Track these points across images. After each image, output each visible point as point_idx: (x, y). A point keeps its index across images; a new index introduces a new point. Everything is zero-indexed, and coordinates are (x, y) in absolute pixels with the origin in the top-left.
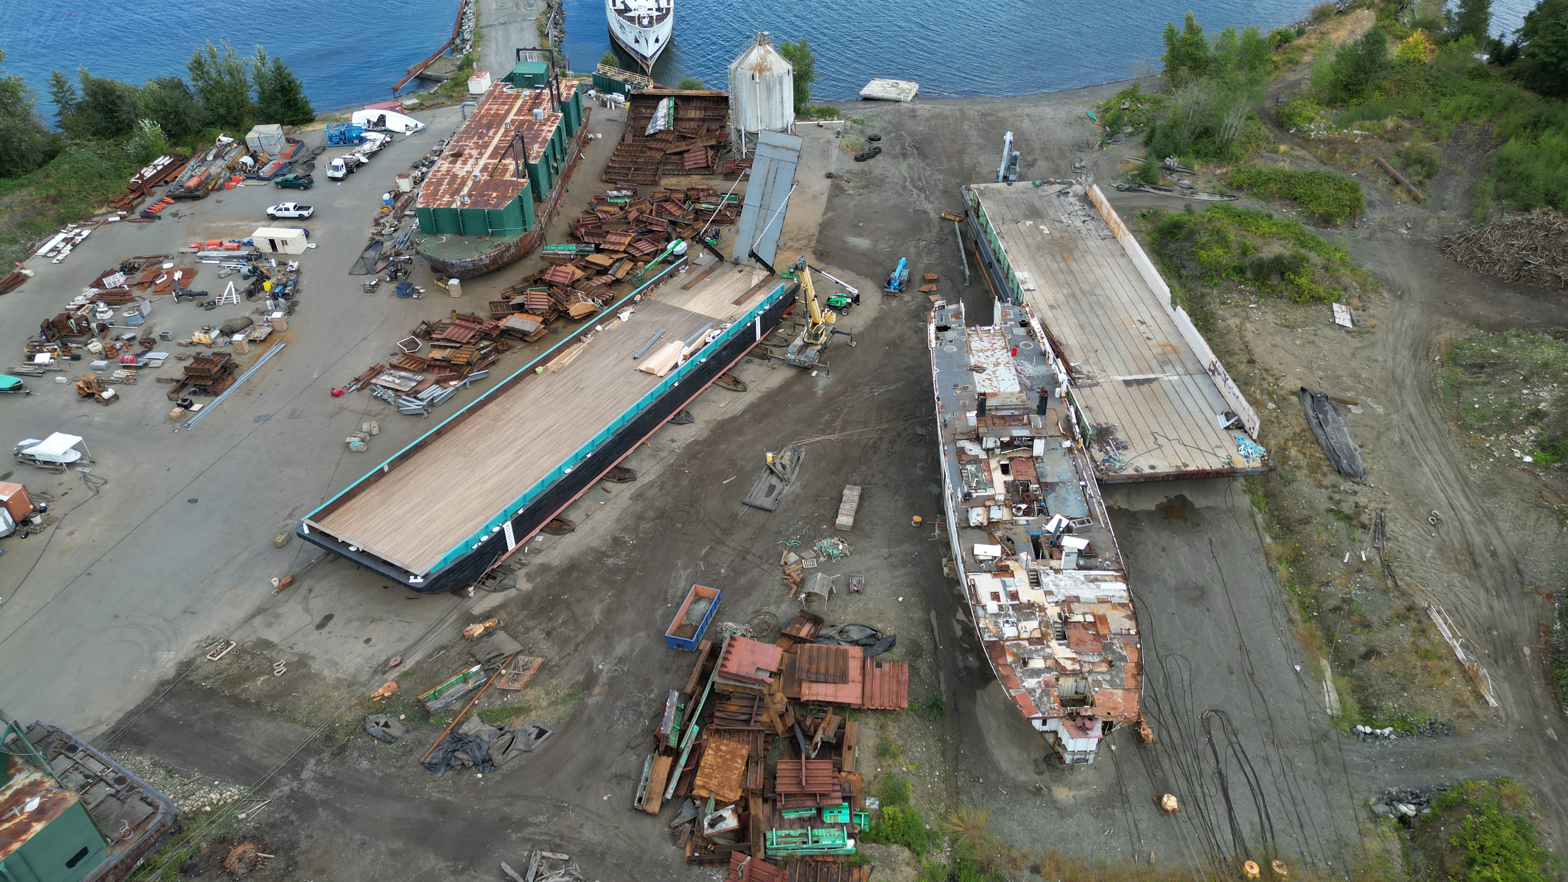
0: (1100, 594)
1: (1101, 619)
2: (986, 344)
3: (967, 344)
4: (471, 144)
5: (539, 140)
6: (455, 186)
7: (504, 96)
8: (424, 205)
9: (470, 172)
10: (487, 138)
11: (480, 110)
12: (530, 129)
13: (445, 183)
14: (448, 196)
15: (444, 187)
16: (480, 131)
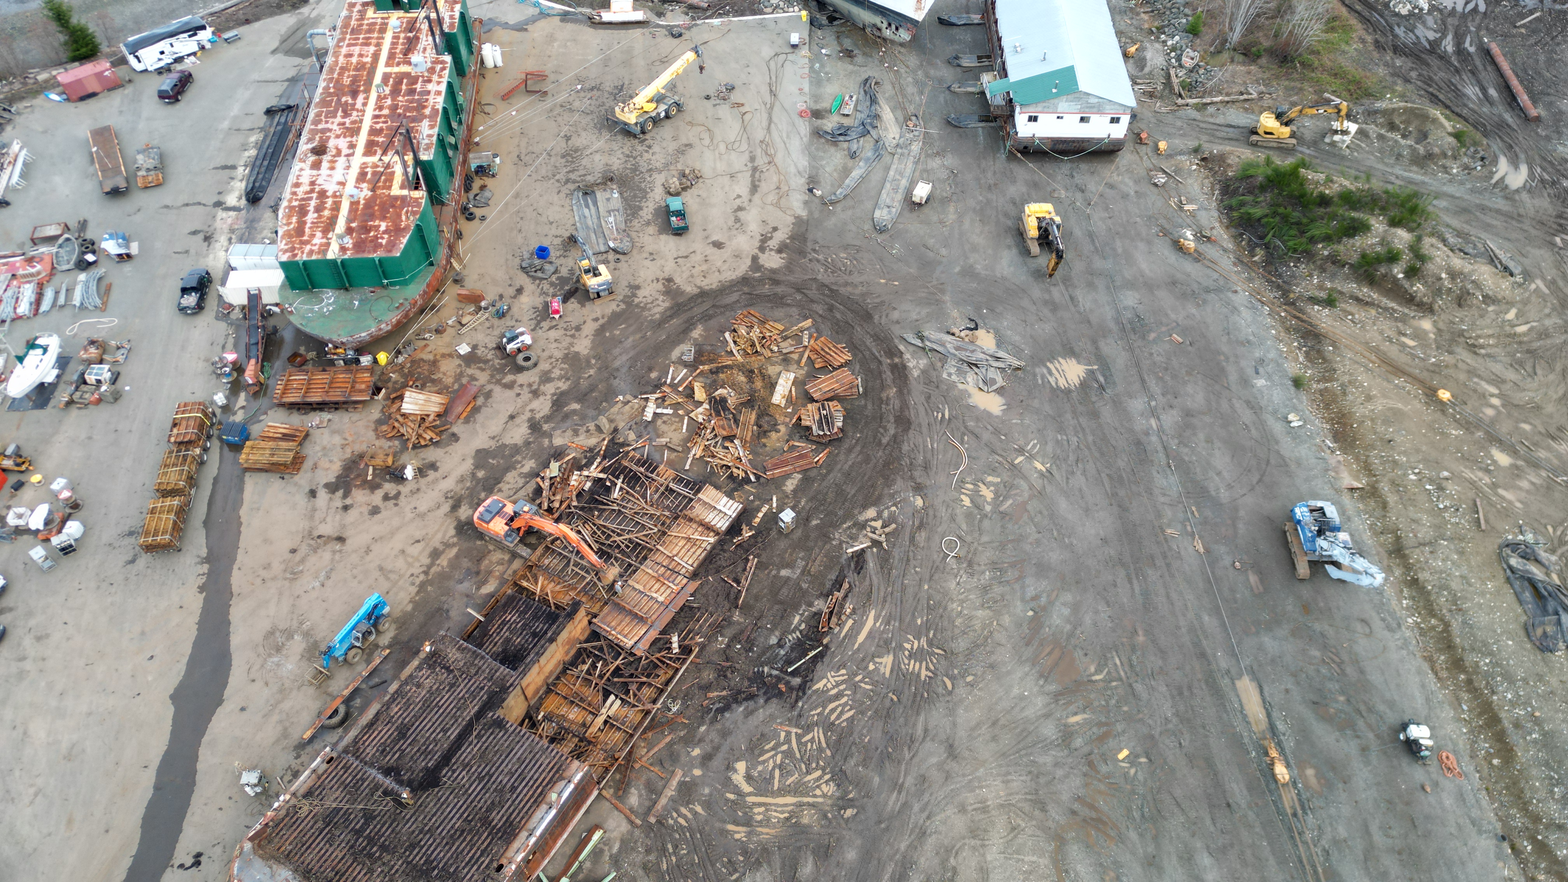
4: (335, 127)
5: (427, 112)
6: (326, 213)
7: (365, 27)
8: (288, 254)
9: (342, 184)
10: (355, 113)
11: (337, 57)
12: (412, 92)
13: (311, 208)
14: (319, 234)
15: (311, 217)
16: (344, 99)
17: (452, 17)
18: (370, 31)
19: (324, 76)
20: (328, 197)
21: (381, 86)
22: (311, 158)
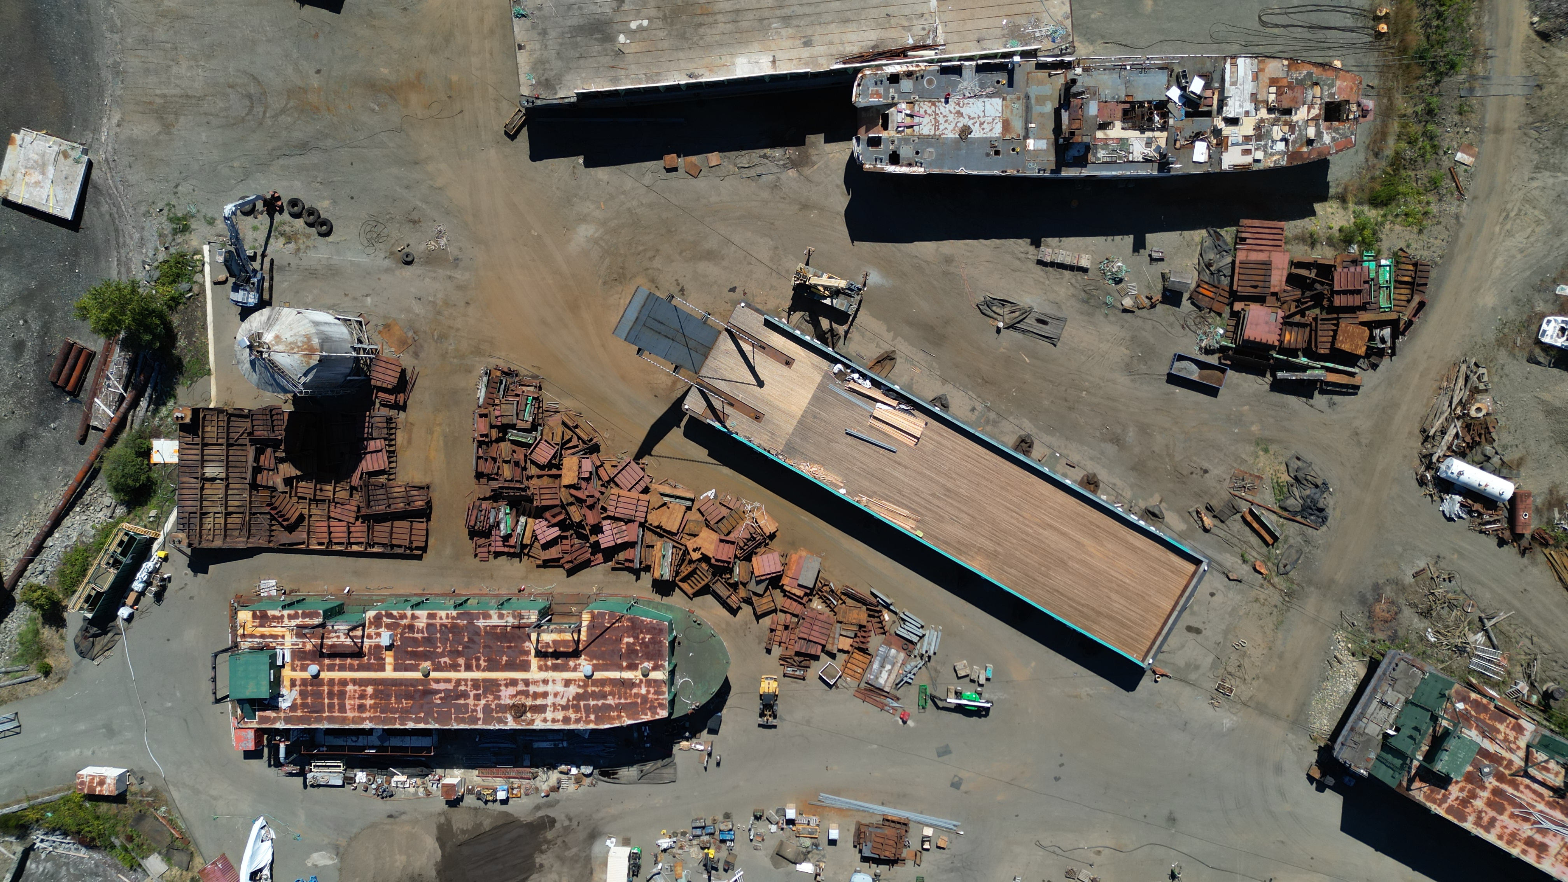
0: (1250, 78)
1: (1273, 82)
2: (926, 120)
3: (924, 139)
4: (483, 702)
5: (462, 623)
6: (607, 689)
7: (309, 701)
8: (658, 710)
9: (567, 683)
10: (463, 688)
11: (364, 719)
12: (428, 641)
13: (600, 703)
14: (635, 691)
15: (610, 701)
16: (439, 701)
17: (290, 617)
18: (318, 695)
19: (398, 726)
20: (586, 692)
21: (418, 670)
22: (529, 715)
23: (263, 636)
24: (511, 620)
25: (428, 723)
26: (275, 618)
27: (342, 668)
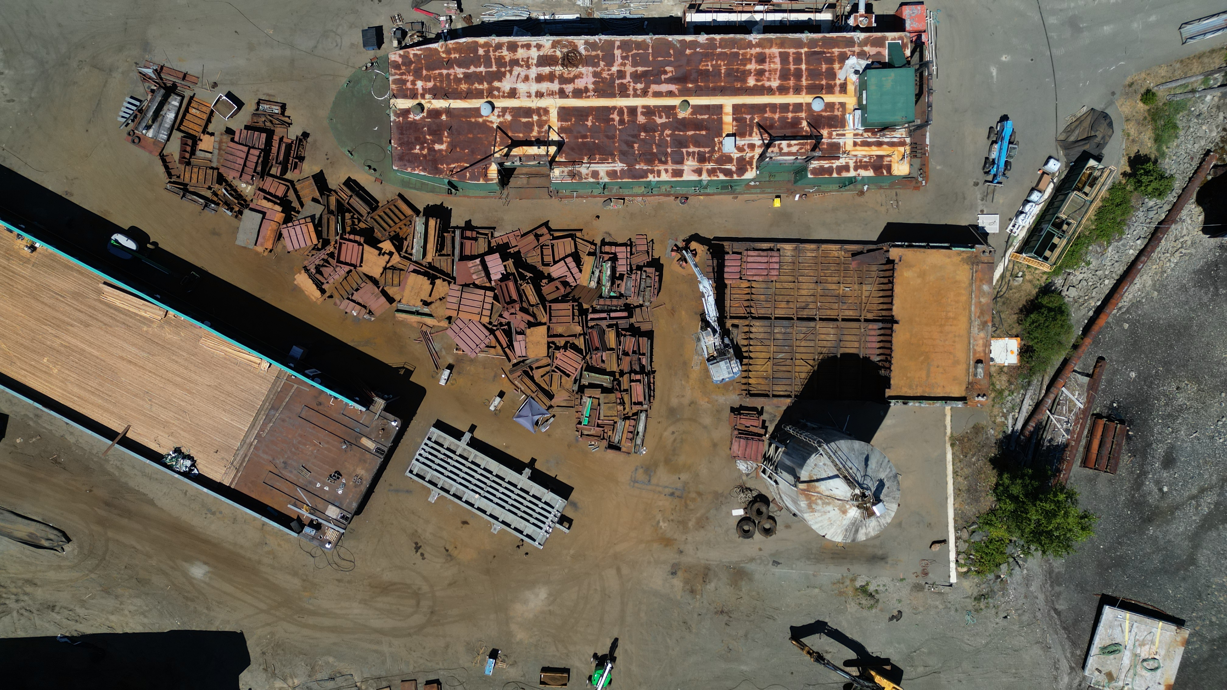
4: (614, 69)
5: (641, 166)
6: (464, 86)
7: (824, 67)
8: (400, 60)
9: (513, 94)
10: (639, 86)
11: (758, 45)
12: (681, 143)
13: (472, 69)
14: (430, 85)
15: (460, 72)
16: (668, 69)
17: (846, 168)
18: (813, 74)
19: (718, 37)
20: (490, 83)
21: (694, 107)
22: (559, 54)
23: (880, 144)
24: (583, 170)
25: (681, 42)
26: (865, 167)
27: (785, 107)
